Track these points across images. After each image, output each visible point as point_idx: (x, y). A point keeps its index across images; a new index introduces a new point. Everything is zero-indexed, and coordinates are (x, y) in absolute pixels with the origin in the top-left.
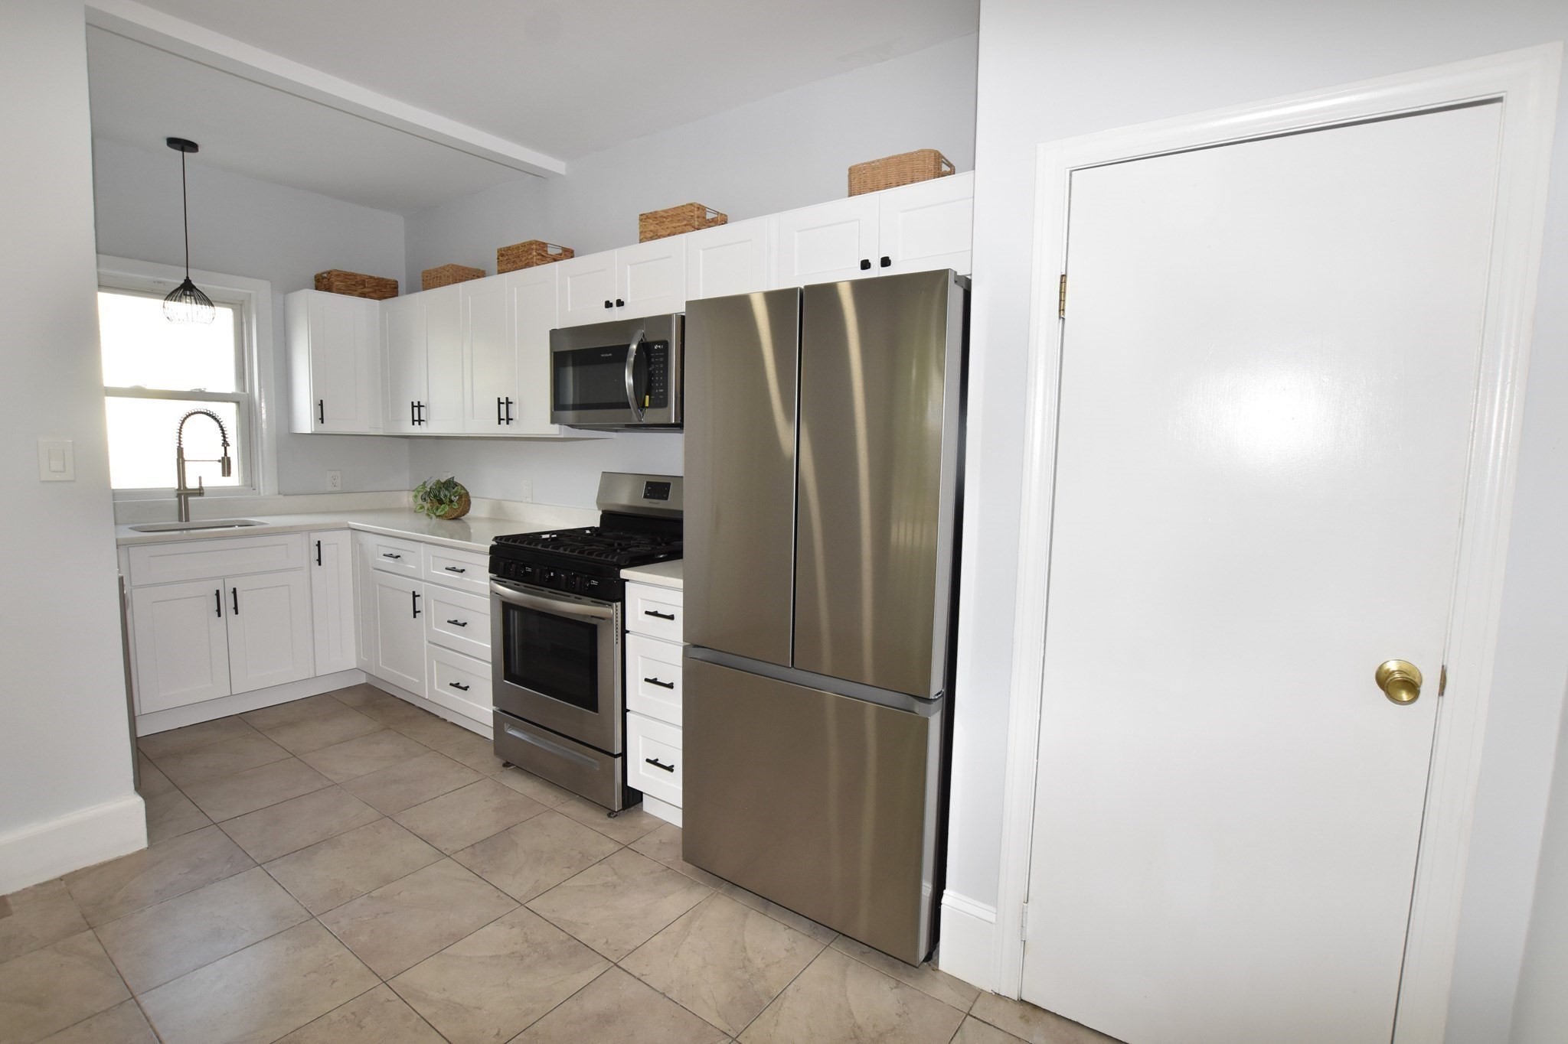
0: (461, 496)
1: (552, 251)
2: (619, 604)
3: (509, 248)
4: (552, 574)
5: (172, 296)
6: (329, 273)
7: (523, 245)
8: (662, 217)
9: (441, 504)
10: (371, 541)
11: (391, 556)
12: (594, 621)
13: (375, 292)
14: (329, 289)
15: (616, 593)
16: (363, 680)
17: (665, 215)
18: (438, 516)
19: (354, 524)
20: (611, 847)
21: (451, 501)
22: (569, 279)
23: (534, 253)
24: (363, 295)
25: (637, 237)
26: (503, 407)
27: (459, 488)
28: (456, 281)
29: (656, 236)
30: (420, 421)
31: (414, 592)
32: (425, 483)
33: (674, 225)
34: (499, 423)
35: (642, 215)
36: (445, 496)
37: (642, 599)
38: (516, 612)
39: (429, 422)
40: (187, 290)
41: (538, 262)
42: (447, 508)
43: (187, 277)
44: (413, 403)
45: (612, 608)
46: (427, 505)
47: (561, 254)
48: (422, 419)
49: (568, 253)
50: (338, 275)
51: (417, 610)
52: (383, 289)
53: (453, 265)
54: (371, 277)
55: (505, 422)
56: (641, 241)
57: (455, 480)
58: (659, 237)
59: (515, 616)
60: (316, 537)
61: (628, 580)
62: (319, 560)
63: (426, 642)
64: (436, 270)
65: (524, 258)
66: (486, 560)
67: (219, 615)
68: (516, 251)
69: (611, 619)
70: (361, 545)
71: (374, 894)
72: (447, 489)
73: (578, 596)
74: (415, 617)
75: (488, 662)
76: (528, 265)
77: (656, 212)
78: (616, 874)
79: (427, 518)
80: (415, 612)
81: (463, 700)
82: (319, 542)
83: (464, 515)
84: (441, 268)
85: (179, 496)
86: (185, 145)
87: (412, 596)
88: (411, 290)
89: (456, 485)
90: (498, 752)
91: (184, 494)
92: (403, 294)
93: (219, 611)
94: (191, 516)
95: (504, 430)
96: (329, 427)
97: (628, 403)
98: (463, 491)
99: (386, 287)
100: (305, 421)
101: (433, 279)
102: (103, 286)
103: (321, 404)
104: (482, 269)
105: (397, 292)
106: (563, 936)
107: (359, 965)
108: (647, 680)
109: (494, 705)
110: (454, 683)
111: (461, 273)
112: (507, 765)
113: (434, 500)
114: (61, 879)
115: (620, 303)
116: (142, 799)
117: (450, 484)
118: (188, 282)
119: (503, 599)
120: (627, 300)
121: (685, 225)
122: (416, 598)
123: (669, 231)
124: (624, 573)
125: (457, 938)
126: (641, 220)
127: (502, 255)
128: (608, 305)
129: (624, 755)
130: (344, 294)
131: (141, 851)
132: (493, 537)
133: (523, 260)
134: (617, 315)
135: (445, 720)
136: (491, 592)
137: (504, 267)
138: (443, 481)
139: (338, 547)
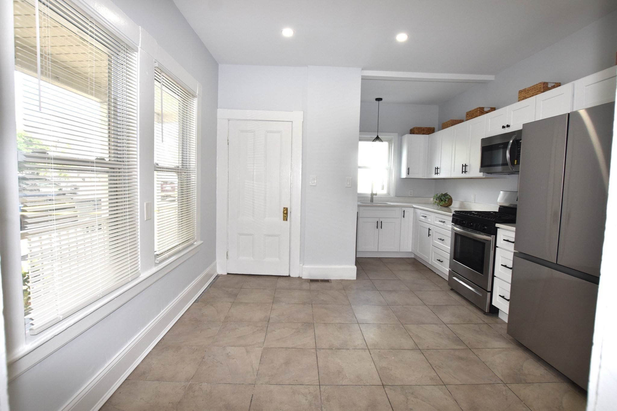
0: (449, 199)
1: (486, 110)
2: (494, 236)
3: (470, 111)
4: (472, 224)
5: (374, 140)
6: (414, 128)
7: (475, 110)
8: (528, 90)
9: (442, 201)
10: (419, 211)
11: (424, 216)
12: (484, 241)
13: (427, 132)
14: (414, 133)
15: (494, 232)
16: (413, 256)
17: (529, 89)
18: (441, 205)
19: (414, 206)
20: (481, 322)
21: (445, 200)
22: (490, 119)
23: (479, 112)
24: (423, 134)
25: (517, 99)
26: (464, 167)
27: (449, 196)
28: (452, 125)
29: (525, 98)
30: (437, 173)
31: (429, 228)
32: (437, 194)
33: (533, 92)
34: (462, 173)
35: (519, 91)
36: (443, 198)
37: (503, 235)
38: (460, 237)
39: (440, 174)
40: (378, 138)
41: (480, 115)
42: (444, 203)
44: (435, 167)
45: (491, 237)
46: (438, 201)
47: (490, 110)
48: (438, 172)
49: (493, 109)
50: (416, 129)
52: (429, 131)
53: (452, 120)
54: (426, 128)
55: (464, 172)
56: (519, 101)
57: (448, 194)
58: (526, 98)
59: (459, 238)
60: (404, 209)
61: (499, 228)
62: (404, 216)
63: (431, 245)
64: (446, 122)
65: (475, 114)
66: (451, 219)
67: (377, 228)
68: (472, 112)
69: (490, 241)
70: (416, 213)
71: (404, 306)
72: (444, 197)
73: (480, 232)
75: (449, 253)
76: (476, 116)
77: (525, 89)
78: (480, 329)
79: (437, 206)
80: (429, 235)
81: (440, 266)
82: (404, 211)
83: (450, 206)
84: (448, 122)
85: (371, 195)
86: (379, 99)
87: (428, 230)
88: (439, 130)
89: (448, 195)
90: (449, 284)
91: (372, 195)
92: (436, 131)
93: (377, 227)
94: (373, 201)
95: (464, 175)
96: (411, 176)
97: (508, 163)
98: (450, 197)
99: (431, 130)
100: (404, 175)
101: (445, 126)
102: (361, 140)
103: (409, 169)
104: (462, 119)
105: (434, 131)
106: (455, 335)
107: (397, 319)
108: (502, 265)
109: (449, 268)
110: (439, 259)
111: (455, 122)
112: (452, 289)
113: (440, 200)
114: (340, 280)
115: (508, 126)
116: (356, 267)
117: (446, 195)
119: (456, 232)
120: (511, 125)
121: (537, 92)
122: (430, 230)
123: (530, 95)
124: (497, 225)
125: (423, 323)
126: (519, 93)
127: (468, 114)
128: (503, 127)
129: (491, 292)
131: (354, 280)
132: (454, 211)
133: (475, 115)
134: (507, 130)
135: (435, 273)
136: (452, 229)
137: (468, 118)
138: (443, 194)
139: (409, 212)
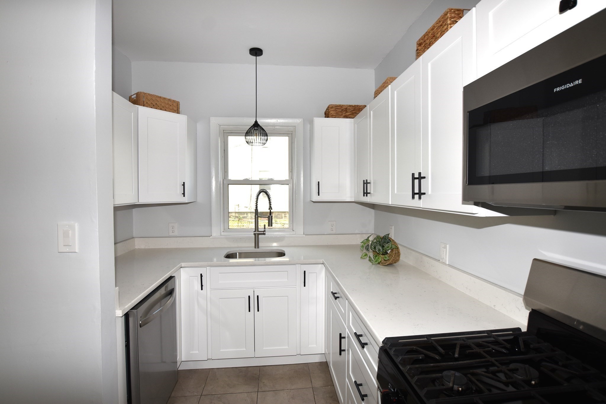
43: (256, 120)
51: (342, 349)
74: (340, 354)
118: (256, 122)
130: (335, 118)
